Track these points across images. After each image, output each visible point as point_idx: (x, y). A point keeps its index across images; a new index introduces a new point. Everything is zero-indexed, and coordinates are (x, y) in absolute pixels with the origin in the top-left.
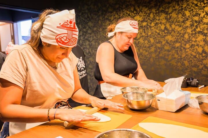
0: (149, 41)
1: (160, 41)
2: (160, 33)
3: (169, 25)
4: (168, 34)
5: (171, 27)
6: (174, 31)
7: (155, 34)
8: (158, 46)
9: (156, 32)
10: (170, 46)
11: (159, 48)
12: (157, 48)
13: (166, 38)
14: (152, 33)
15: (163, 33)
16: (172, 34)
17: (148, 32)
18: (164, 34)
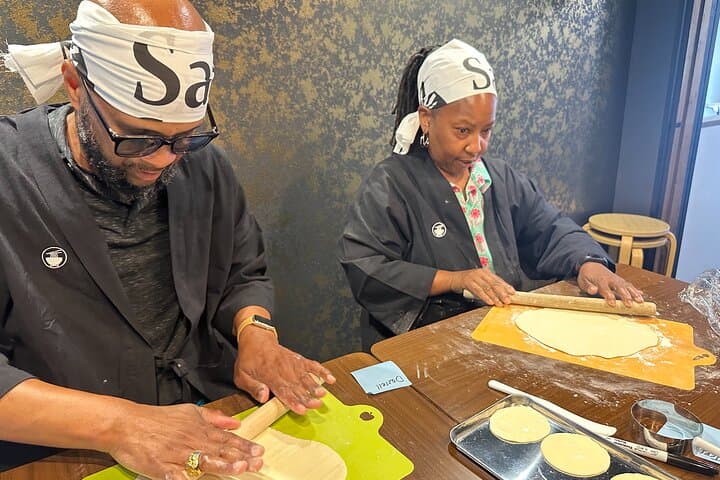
0: (297, 96)
1: (342, 95)
2: (342, 57)
3: (372, 23)
4: (368, 61)
5: (381, 32)
6: (391, 52)
7: (321, 60)
8: (336, 116)
9: (324, 50)
10: (378, 116)
11: (339, 124)
12: (334, 128)
13: (365, 78)
14: (307, 55)
15: (352, 55)
16: (382, 63)
17: (289, 48)
18: (356, 63)
